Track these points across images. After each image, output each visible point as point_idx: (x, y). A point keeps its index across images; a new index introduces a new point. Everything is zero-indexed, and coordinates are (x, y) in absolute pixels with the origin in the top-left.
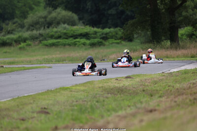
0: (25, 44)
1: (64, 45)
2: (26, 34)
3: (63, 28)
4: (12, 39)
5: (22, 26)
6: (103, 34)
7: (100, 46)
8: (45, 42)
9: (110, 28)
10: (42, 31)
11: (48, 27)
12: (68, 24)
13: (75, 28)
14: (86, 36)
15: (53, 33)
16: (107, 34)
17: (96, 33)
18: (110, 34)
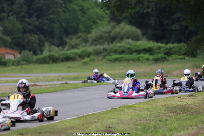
0: (89, 59)
1: (128, 60)
2: (90, 49)
3: (127, 43)
4: (76, 54)
5: (86, 41)
6: (166, 49)
7: (163, 61)
8: (109, 57)
9: (173, 43)
10: (106, 46)
11: (112, 42)
12: (132, 39)
13: (139, 43)
14: (149, 51)
15: (116, 48)
16: (170, 49)
17: (159, 48)
18: (174, 50)
